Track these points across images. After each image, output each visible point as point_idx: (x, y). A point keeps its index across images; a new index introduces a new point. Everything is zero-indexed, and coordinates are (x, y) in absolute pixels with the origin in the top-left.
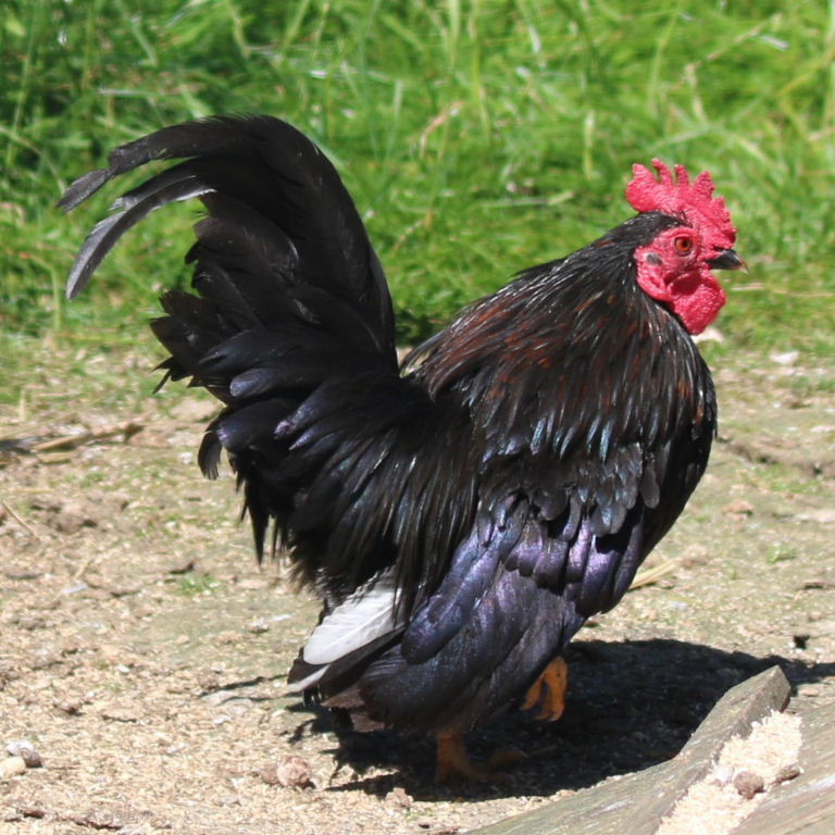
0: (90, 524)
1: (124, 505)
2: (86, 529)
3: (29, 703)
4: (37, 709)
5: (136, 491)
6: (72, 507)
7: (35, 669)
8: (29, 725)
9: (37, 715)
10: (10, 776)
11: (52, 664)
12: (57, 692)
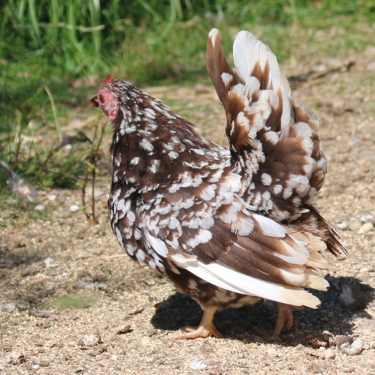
0: (350, 111)
1: (362, 100)
2: (348, 114)
3: (359, 198)
4: (364, 200)
5: (364, 93)
6: (338, 104)
7: (354, 181)
8: (363, 207)
9: (365, 203)
10: (367, 232)
11: (361, 178)
12: (370, 191)
